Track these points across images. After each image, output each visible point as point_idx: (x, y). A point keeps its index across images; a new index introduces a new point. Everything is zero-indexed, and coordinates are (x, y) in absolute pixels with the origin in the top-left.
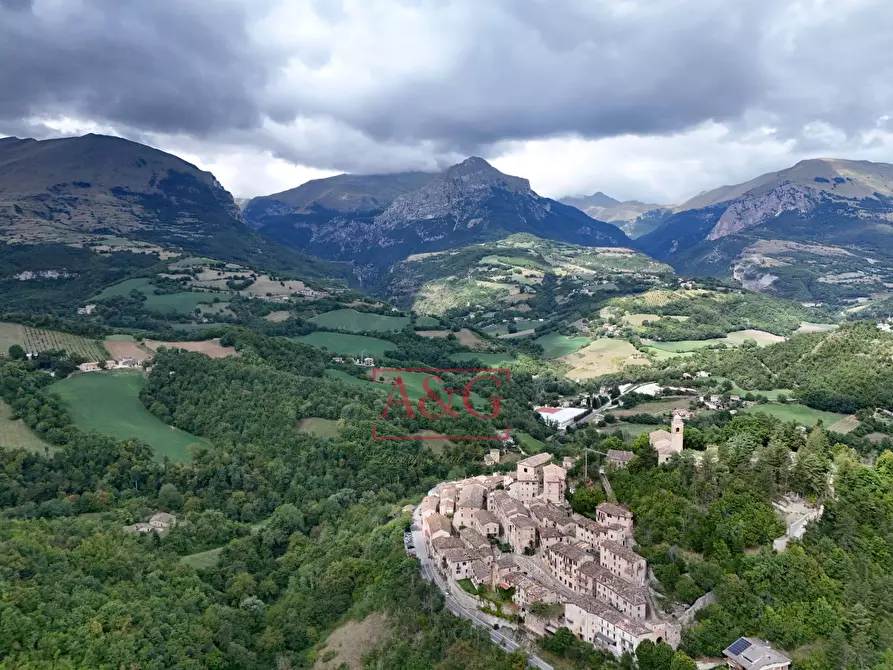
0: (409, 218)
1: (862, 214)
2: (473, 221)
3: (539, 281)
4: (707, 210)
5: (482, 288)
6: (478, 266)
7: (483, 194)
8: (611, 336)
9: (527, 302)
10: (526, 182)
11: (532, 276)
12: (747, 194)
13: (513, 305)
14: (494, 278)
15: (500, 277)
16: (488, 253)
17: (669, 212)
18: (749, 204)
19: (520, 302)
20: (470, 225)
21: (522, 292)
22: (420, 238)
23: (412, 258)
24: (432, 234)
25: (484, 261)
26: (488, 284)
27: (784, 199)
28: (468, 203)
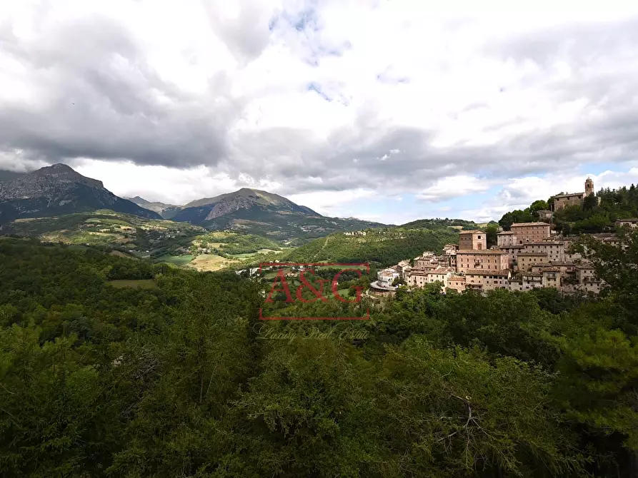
0: (7, 197)
1: (269, 210)
2: (63, 201)
3: (135, 232)
4: (200, 208)
5: (94, 235)
6: (86, 223)
7: (71, 187)
8: (206, 253)
9: (132, 243)
10: (101, 182)
11: (128, 229)
12: (223, 200)
13: (123, 244)
14: (102, 231)
15: (105, 230)
16: (89, 217)
17: (179, 208)
18: (224, 204)
19: (128, 243)
20: (62, 203)
21: (126, 237)
22: (18, 211)
23: (17, 221)
24: (27, 209)
25: (89, 221)
26: (98, 234)
27: (240, 203)
28: (59, 191)
